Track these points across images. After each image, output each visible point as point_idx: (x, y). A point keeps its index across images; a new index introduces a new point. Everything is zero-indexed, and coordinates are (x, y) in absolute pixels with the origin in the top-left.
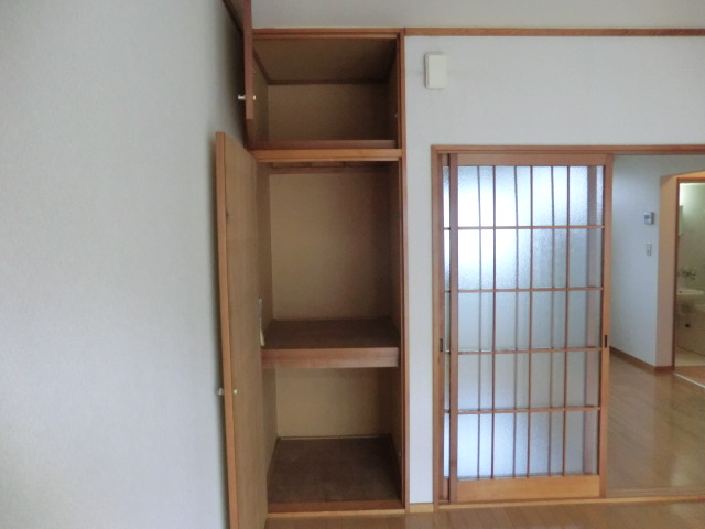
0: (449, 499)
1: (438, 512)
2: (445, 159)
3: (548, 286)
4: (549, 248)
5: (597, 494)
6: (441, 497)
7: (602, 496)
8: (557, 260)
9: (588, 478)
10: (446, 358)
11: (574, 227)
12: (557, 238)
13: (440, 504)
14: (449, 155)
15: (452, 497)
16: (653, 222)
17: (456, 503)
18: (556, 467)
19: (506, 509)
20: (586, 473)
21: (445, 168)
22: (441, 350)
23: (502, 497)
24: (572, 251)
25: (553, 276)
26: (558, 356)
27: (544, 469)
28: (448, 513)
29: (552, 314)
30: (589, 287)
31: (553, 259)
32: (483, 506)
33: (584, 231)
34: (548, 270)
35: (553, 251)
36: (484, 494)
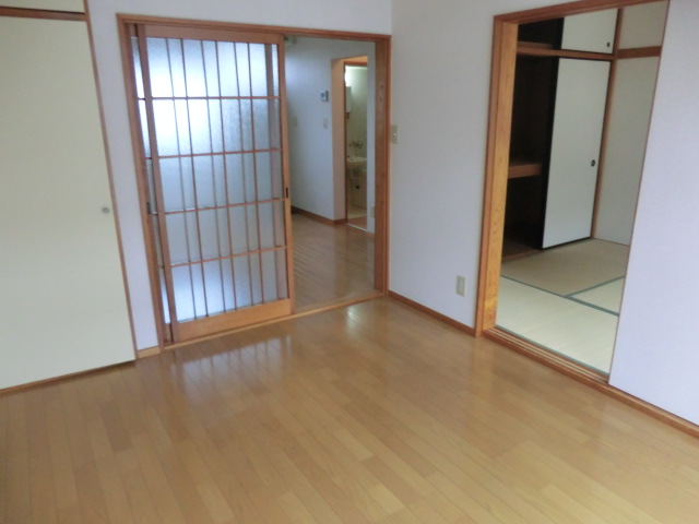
0: (172, 340)
1: (164, 352)
2: (132, 29)
3: (237, 149)
4: (237, 116)
5: (288, 312)
6: (165, 341)
7: (293, 313)
8: (244, 127)
9: (281, 302)
10: (154, 218)
11: (257, 98)
12: (243, 107)
13: (165, 346)
14: (136, 25)
15: (175, 338)
16: (327, 99)
17: (179, 342)
18: (257, 299)
19: (221, 338)
20: (280, 299)
21: (134, 38)
22: (149, 212)
23: (217, 329)
24: (255, 118)
25: (241, 140)
26: (251, 208)
27: (248, 302)
28: (173, 351)
29: (244, 173)
30: (272, 149)
31: (241, 127)
32: (202, 339)
33: (265, 102)
34: (237, 136)
35: (241, 120)
36: (202, 330)
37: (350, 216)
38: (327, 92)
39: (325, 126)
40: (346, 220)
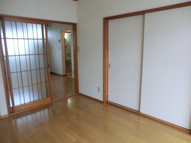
0: (13, 112)
1: (10, 116)
3: (34, 53)
4: (33, 44)
5: (50, 101)
9: (48, 98)
10: (7, 74)
11: (39, 39)
12: (35, 42)
13: (10, 114)
14: (1, 17)
16: (60, 42)
17: (15, 112)
18: (41, 97)
19: (29, 110)
22: (5, 72)
23: (28, 107)
26: (38, 71)
27: (38, 99)
28: (13, 116)
29: (36, 61)
30: (44, 54)
31: (34, 47)
33: (42, 40)
36: (23, 108)
37: (67, 74)
38: (60, 40)
39: (60, 49)
40: (66, 75)
